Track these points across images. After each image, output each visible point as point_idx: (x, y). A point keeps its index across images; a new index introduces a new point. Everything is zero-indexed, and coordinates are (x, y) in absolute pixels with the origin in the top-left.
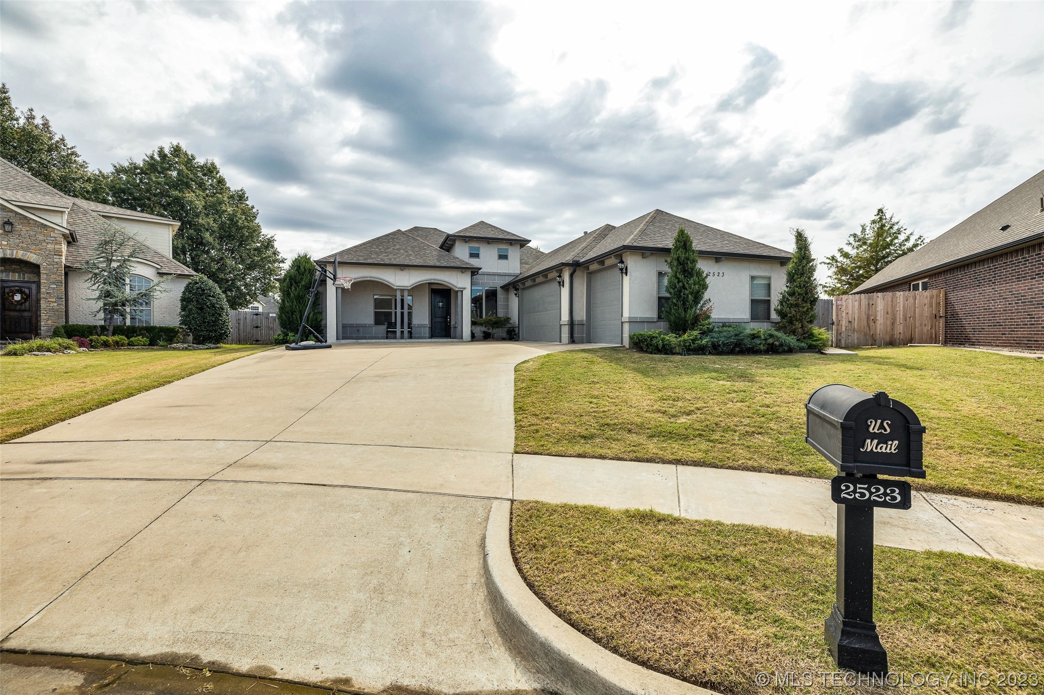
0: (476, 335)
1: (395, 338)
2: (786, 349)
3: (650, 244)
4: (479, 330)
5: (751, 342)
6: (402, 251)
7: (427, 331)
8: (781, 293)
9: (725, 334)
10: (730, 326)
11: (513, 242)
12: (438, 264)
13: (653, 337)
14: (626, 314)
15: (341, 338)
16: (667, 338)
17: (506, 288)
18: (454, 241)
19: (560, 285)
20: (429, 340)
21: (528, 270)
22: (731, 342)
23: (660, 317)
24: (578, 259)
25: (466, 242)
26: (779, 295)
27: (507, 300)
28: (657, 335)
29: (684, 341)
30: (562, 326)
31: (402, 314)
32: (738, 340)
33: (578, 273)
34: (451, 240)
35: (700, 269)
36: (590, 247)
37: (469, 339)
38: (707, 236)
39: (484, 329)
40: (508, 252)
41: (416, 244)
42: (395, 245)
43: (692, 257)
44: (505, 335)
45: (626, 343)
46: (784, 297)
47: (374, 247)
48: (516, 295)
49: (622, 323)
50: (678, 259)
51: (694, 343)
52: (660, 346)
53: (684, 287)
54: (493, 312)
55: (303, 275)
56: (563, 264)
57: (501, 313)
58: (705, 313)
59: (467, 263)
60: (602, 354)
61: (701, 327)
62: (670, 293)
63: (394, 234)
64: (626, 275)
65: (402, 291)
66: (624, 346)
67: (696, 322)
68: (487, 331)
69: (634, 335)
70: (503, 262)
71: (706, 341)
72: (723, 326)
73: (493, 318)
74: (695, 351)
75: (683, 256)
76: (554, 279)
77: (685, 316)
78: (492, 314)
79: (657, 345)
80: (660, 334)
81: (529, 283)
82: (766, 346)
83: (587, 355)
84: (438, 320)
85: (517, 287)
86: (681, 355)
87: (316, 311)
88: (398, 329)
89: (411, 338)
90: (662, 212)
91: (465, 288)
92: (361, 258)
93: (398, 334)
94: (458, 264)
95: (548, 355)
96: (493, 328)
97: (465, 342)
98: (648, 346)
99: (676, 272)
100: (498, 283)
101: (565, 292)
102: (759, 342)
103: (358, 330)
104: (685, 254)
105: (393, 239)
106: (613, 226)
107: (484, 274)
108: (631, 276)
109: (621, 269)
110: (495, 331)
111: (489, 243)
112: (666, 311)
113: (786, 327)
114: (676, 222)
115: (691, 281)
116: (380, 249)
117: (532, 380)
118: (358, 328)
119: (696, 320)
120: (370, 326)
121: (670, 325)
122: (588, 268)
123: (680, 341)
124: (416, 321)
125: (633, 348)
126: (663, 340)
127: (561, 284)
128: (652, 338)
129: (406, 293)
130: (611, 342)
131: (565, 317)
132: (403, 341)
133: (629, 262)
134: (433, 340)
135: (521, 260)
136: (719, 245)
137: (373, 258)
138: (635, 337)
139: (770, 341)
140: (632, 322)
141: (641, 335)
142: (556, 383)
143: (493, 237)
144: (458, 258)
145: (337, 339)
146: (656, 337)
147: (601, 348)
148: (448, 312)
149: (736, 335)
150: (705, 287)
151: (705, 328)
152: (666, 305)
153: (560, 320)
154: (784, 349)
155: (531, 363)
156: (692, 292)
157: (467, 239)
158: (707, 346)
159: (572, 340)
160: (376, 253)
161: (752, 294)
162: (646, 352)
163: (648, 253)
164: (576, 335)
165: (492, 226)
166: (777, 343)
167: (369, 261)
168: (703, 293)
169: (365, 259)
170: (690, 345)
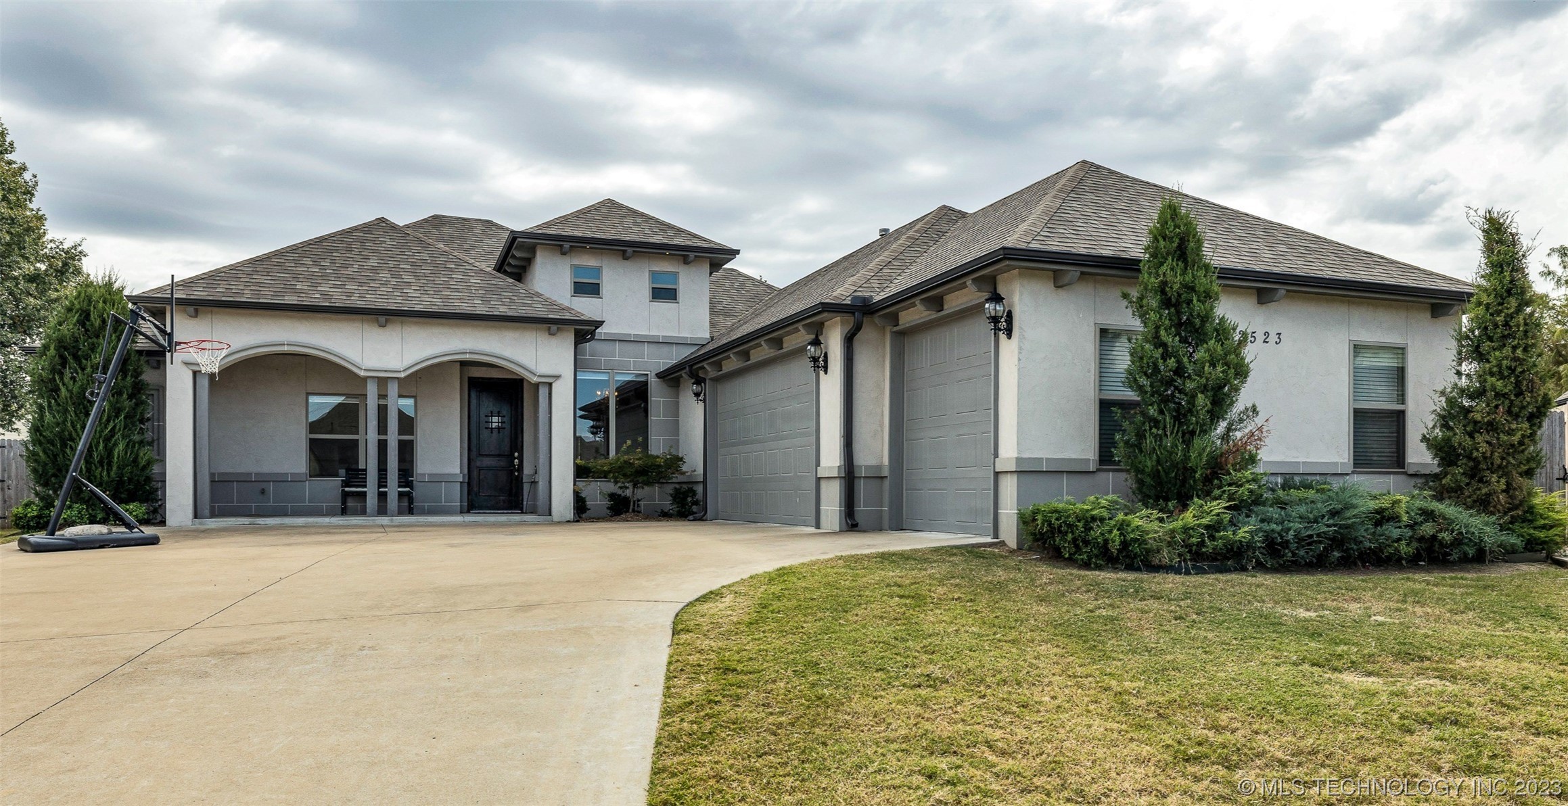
0: (589, 503)
1: (363, 512)
2: (1471, 552)
3: (1079, 247)
4: (597, 491)
5: (1374, 534)
6: (385, 274)
7: (455, 495)
8: (1443, 393)
9: (1302, 509)
10: (1308, 487)
11: (692, 255)
12: (482, 309)
13: (1094, 519)
14: (1009, 451)
15: (207, 512)
16: (1137, 522)
17: (671, 377)
18: (532, 250)
19: (816, 367)
20: (459, 519)
21: (732, 329)
22: (1319, 535)
23: (1105, 457)
24: (867, 294)
25: (564, 254)
26: (1436, 397)
27: (675, 410)
28: (1105, 514)
29: (1186, 529)
30: (823, 484)
31: (382, 446)
32: (1341, 527)
33: (867, 334)
34: (521, 247)
35: (1222, 319)
36: (900, 262)
37: (570, 514)
38: (1228, 231)
39: (611, 487)
40: (676, 281)
41: (425, 256)
42: (366, 259)
43: (1203, 282)
44: (667, 504)
45: (1009, 533)
46: (1451, 402)
47: (308, 261)
48: (697, 395)
49: (997, 474)
50: (1162, 288)
51: (1212, 538)
52: (1115, 546)
53: (1179, 371)
54: (635, 443)
55: (98, 337)
56: (826, 308)
57: (658, 446)
58: (1239, 449)
59: (564, 309)
60: (945, 568)
61: (1233, 489)
62: (1141, 389)
63: (366, 228)
64: (1009, 336)
65: (382, 382)
66: (1003, 543)
67: (1215, 475)
68: (620, 492)
69: (1036, 512)
70: (664, 307)
71: (1250, 532)
72: (1286, 486)
73: (636, 459)
74: (1215, 559)
75: (1176, 281)
76: (801, 351)
77: (1187, 458)
78: (635, 444)
79: (1106, 541)
80: (1112, 508)
81: (732, 363)
82: (1415, 544)
83: (898, 572)
84: (488, 462)
85: (701, 374)
86: (1178, 571)
87: (136, 438)
88: (371, 489)
89: (411, 511)
90: (1098, 167)
91: (558, 377)
92: (265, 291)
93: (372, 501)
94: (541, 311)
95: (782, 573)
96: (635, 486)
97: (559, 523)
98: (1077, 546)
99: (1157, 328)
100: (654, 362)
101: (831, 386)
102: (1396, 533)
103: (263, 492)
104: (1184, 273)
105: (362, 242)
106: (959, 212)
107: (612, 340)
108: (1022, 338)
109: (995, 320)
110: (641, 493)
111: (625, 257)
112: (1127, 443)
113: (1461, 488)
114: (1140, 194)
115: (1200, 354)
116: (323, 268)
117: (727, 670)
118: (264, 485)
119: (1216, 468)
120: (296, 479)
121: (1141, 483)
122: (894, 319)
123: (1173, 531)
124: (424, 466)
125: (1030, 549)
126: (1122, 526)
127: (820, 364)
128: (1089, 521)
129: (393, 390)
130: (963, 529)
131: (831, 458)
132: (384, 520)
133: (1016, 299)
134: (469, 518)
135: (712, 306)
136: (1267, 255)
137: (302, 291)
138: (1039, 517)
139: (1428, 529)
140: (1026, 472)
141: (1056, 511)
142: (801, 685)
143: (637, 239)
144: (539, 295)
145: (196, 516)
146: (1102, 520)
147: (936, 550)
148: (516, 443)
149: (1334, 513)
150: (1242, 372)
151: (1243, 492)
152: (1126, 424)
153: (818, 464)
154: (1466, 554)
155: (728, 600)
156: (1205, 386)
157: (567, 245)
158: (1250, 545)
159: (851, 523)
160: (311, 277)
161: (1356, 394)
162: (1071, 561)
163: (1073, 272)
164: (861, 508)
165: (635, 211)
166: (1445, 536)
167: (291, 299)
168: (1237, 390)
169: (277, 294)
170: (1202, 544)
